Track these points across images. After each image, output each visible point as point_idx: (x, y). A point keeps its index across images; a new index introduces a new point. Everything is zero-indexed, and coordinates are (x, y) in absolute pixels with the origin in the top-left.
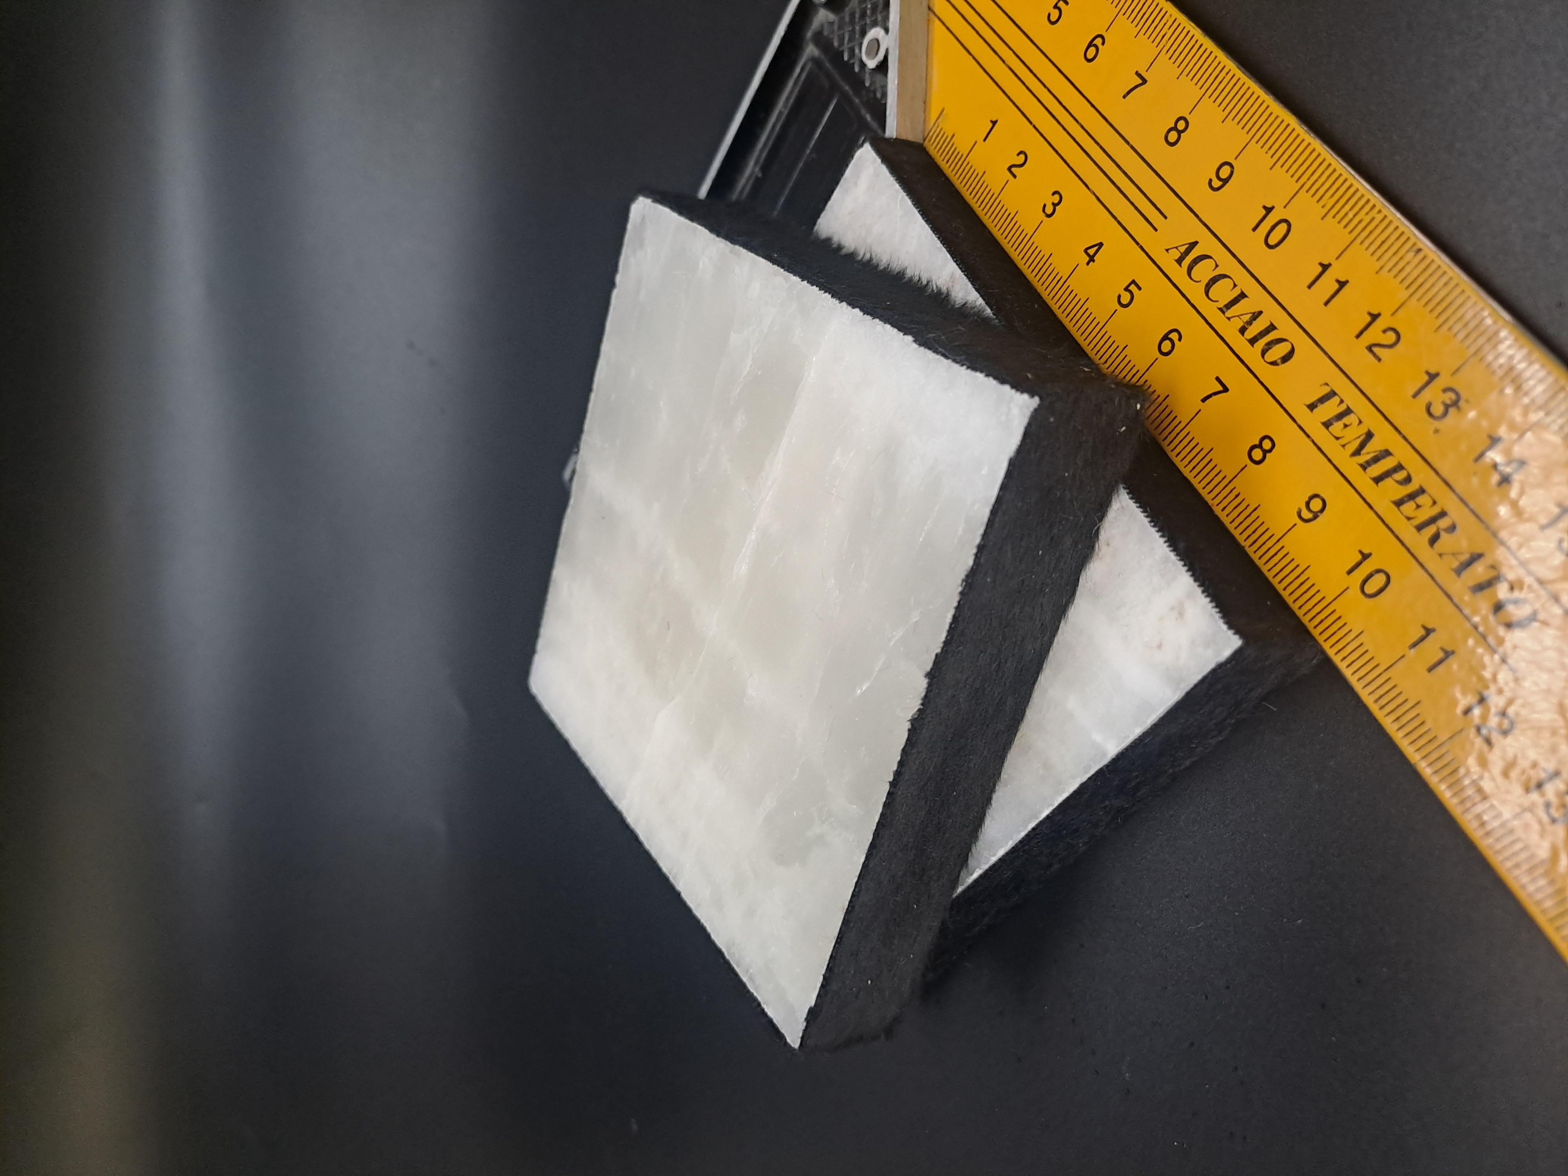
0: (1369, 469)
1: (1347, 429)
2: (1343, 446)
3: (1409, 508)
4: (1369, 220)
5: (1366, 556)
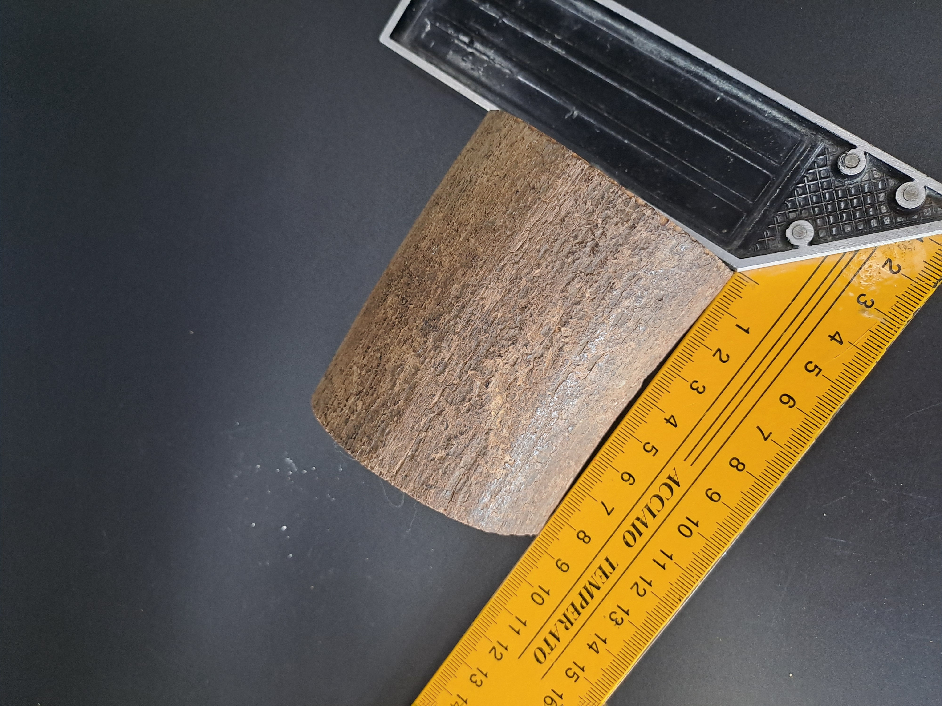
0: (584, 590)
1: (600, 578)
2: (592, 577)
3: (571, 609)
4: (693, 576)
5: (548, 593)
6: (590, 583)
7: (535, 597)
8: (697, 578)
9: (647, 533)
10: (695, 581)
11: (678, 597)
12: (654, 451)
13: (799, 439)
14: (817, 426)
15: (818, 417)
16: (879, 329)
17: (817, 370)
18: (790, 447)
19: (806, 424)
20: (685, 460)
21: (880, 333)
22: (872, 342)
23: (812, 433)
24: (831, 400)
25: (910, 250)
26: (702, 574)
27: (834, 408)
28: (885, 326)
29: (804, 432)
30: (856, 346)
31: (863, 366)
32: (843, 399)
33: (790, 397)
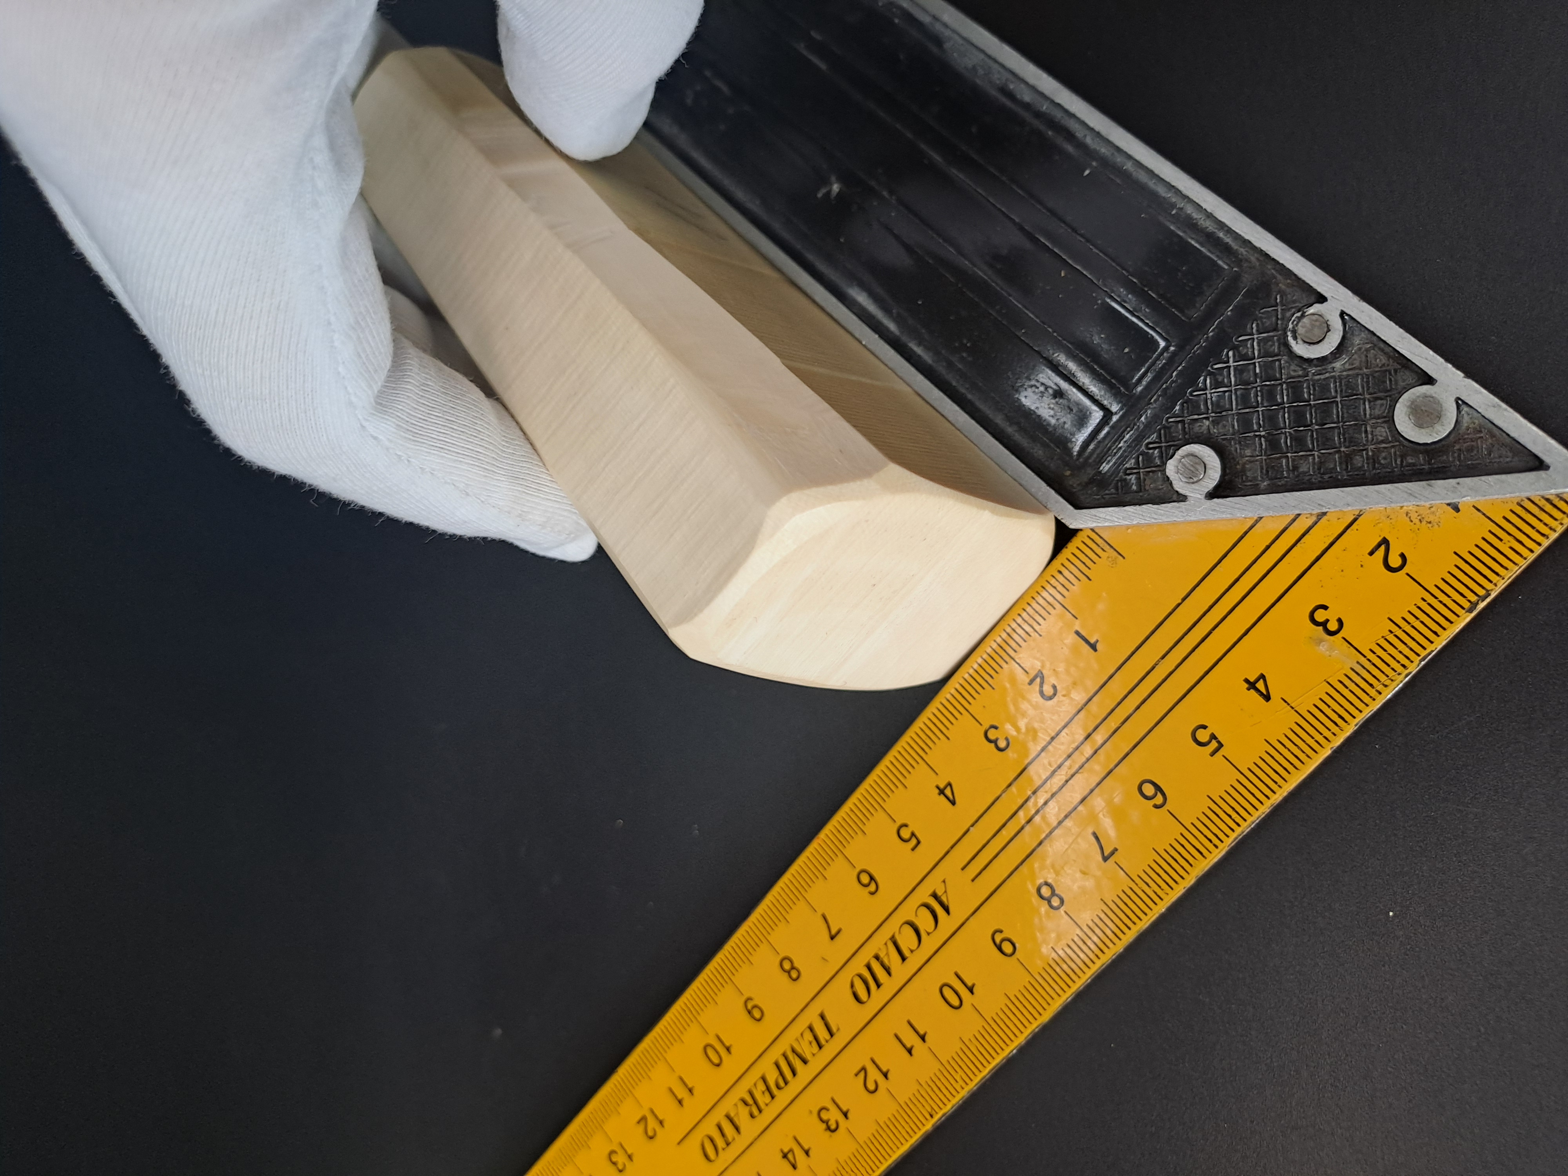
0: (783, 1058)
1: (808, 1043)
2: (797, 1040)
3: (761, 1087)
4: (955, 1077)
5: (728, 1049)
6: (794, 1051)
7: (710, 1052)
8: (964, 1085)
9: (890, 985)
10: (959, 1089)
11: (929, 1110)
12: (914, 842)
13: (1166, 872)
14: (1201, 853)
15: (1206, 837)
16: (1345, 683)
17: (1215, 743)
18: (1147, 884)
19: (1183, 846)
20: (963, 869)
21: (1347, 691)
22: (1329, 706)
23: (1191, 865)
24: (1233, 808)
25: (1430, 525)
26: (971, 1080)
27: (1239, 825)
28: (1359, 678)
29: (1176, 860)
30: (1296, 709)
31: (1304, 752)
32: (1257, 810)
33: (1158, 788)
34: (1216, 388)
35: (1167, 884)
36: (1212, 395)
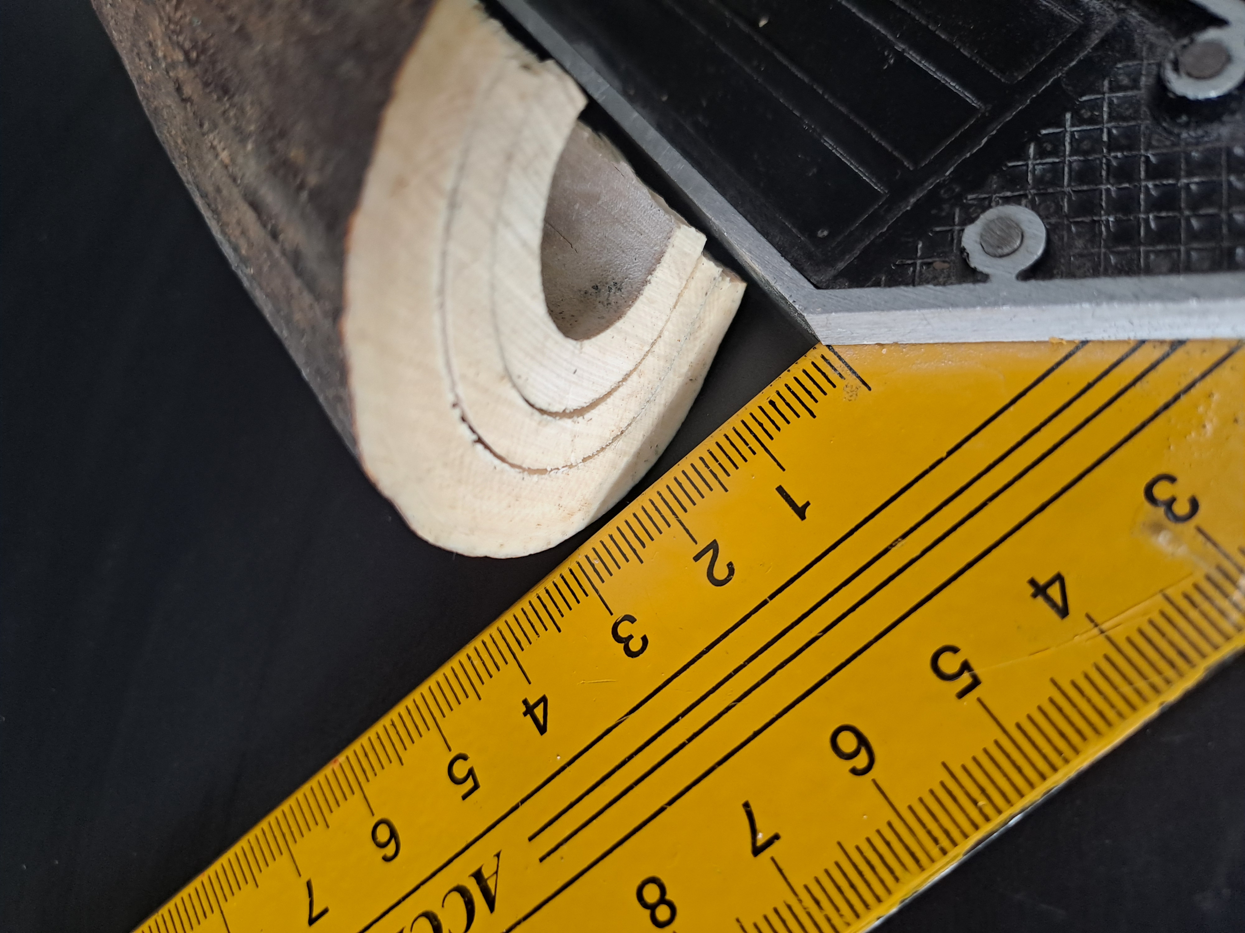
12: (470, 783)
13: (852, 886)
14: (917, 861)
15: (929, 833)
17: (966, 679)
18: (817, 902)
19: (888, 844)
20: (532, 838)
22: (1163, 635)
23: (897, 879)
24: (983, 791)
27: (988, 820)
29: (872, 868)
30: (1108, 633)
31: (1113, 706)
33: (862, 741)
34: (1041, 158)
35: (851, 906)
36: (1036, 167)
